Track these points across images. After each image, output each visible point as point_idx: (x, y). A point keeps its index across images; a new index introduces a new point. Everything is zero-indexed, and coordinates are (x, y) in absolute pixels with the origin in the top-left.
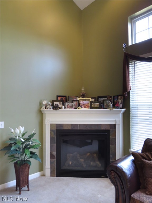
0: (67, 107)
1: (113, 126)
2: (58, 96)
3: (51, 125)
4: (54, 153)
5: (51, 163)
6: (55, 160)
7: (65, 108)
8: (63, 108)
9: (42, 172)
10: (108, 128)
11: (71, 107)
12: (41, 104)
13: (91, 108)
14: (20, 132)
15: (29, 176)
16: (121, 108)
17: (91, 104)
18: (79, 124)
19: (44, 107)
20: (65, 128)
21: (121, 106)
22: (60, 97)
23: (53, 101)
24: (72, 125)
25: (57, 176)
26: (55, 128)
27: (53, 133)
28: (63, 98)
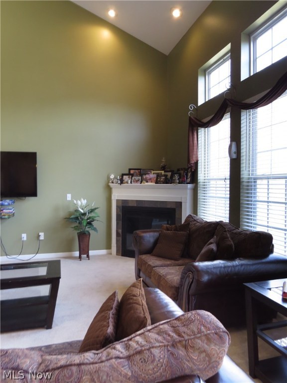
0: (134, 182)
1: (179, 204)
2: (130, 170)
3: (118, 201)
4: (120, 231)
5: (117, 241)
6: (121, 238)
7: (131, 183)
8: (129, 182)
9: (110, 250)
10: (173, 206)
11: (137, 181)
12: (108, 178)
13: (157, 182)
14: (82, 203)
15: (90, 251)
16: (187, 183)
17: (157, 178)
18: (144, 201)
19: (111, 181)
20: (130, 205)
21: (189, 180)
22: (133, 171)
23: (123, 175)
24: (137, 201)
25: (122, 256)
26: (120, 204)
27: (119, 210)
28: (137, 171)
